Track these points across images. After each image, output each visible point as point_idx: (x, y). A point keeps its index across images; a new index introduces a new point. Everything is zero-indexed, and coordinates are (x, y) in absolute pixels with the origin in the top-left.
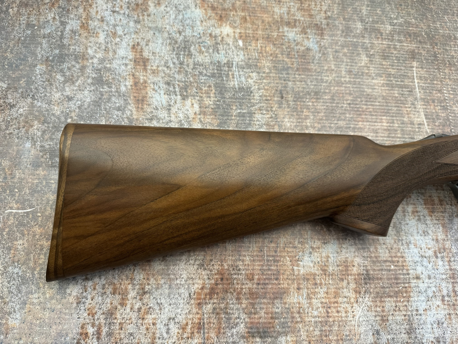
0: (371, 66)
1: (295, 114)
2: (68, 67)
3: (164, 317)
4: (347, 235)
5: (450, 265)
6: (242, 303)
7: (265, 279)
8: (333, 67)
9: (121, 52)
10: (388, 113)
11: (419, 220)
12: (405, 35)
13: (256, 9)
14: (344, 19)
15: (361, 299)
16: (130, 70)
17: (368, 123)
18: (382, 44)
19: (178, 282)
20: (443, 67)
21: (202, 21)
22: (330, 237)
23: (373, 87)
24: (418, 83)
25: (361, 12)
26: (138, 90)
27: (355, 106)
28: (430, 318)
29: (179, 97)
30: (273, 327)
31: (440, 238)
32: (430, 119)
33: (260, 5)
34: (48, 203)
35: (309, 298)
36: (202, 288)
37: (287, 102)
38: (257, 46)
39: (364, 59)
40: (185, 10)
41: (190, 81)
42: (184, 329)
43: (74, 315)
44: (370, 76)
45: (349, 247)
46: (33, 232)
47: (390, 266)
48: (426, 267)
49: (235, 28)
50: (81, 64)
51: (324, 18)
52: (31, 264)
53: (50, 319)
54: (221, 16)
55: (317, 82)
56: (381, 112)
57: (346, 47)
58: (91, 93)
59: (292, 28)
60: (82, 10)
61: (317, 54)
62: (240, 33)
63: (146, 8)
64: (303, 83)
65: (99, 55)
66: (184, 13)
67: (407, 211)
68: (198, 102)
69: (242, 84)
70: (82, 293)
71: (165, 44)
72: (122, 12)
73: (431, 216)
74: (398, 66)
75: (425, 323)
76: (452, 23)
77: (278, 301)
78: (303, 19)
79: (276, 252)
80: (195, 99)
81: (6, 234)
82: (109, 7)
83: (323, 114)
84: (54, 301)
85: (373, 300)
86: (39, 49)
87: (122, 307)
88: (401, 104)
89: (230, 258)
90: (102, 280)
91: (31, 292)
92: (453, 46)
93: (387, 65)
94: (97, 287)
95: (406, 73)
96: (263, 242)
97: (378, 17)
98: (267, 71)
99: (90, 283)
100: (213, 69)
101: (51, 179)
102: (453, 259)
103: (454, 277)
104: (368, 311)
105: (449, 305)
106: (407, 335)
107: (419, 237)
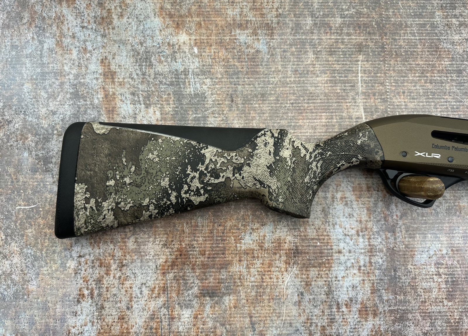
0: (317, 63)
1: (243, 115)
2: (49, 85)
3: (138, 282)
4: (281, 218)
5: (369, 242)
6: (196, 272)
7: (214, 254)
8: (280, 68)
9: (92, 67)
10: (328, 109)
11: (346, 204)
12: (355, 28)
13: (211, 13)
14: (294, 16)
15: (290, 269)
16: (101, 83)
17: (308, 121)
19: (147, 257)
20: (390, 58)
21: (161, 31)
22: (267, 220)
23: (316, 85)
24: (362, 77)
25: (312, 5)
26: (109, 102)
27: (297, 105)
28: (347, 283)
29: (143, 105)
30: (219, 289)
31: (363, 219)
32: (368, 112)
33: (214, 8)
34: (46, 200)
35: (248, 267)
36: (166, 262)
37: (237, 105)
38: (211, 52)
39: (310, 57)
40: (145, 20)
41: (152, 90)
42: (153, 291)
43: (73, 282)
44: (314, 74)
45: (282, 228)
46: (38, 223)
47: (317, 243)
48: (348, 244)
49: (190, 34)
50: (60, 81)
51: (276, 16)
52: (40, 247)
53: (57, 285)
54: (178, 24)
55: (264, 84)
56: (322, 109)
57: (295, 45)
58: (71, 107)
59: (244, 30)
60: (56, 28)
61: (266, 55)
62: (195, 40)
63: (110, 20)
64: (251, 86)
65: (74, 71)
66: (145, 23)
67: (335, 198)
68: (159, 110)
69: (197, 90)
70: (78, 266)
71: (128, 56)
72: (90, 27)
73: (358, 201)
74: (343, 61)
75: (342, 287)
76: (405, 9)
77: (224, 270)
78: (254, 19)
79: (223, 233)
80: (156, 107)
81: (19, 225)
82: (78, 22)
83: (267, 115)
84: (58, 272)
85: (300, 269)
86: (24, 69)
87: (107, 276)
88: (342, 99)
89: (187, 239)
90: (92, 257)
91: (42, 266)
92: (403, 35)
93: (333, 61)
94: (88, 262)
95: (351, 67)
96: (213, 226)
97: (329, 10)
98: (220, 76)
99: (83, 259)
100: (172, 78)
101: (47, 182)
102: (372, 237)
103: (371, 251)
104: (295, 278)
105: (364, 273)
106: (325, 296)
107: (345, 219)
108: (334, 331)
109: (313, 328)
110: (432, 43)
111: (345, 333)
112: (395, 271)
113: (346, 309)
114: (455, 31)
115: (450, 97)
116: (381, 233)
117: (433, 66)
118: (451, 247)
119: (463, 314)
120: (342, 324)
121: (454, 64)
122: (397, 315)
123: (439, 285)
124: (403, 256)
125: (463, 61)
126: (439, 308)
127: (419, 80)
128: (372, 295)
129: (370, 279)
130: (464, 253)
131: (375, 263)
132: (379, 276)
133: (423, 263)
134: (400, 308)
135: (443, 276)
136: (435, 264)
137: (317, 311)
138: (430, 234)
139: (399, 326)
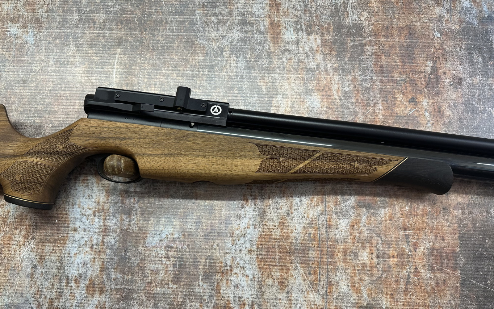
0: (77, 55)
1: (4, 100)
5: (104, 222)
8: (43, 58)
11: (87, 186)
12: (117, 23)
14: (63, 10)
15: (27, 243)
17: (62, 107)
18: (92, 33)
20: (146, 52)
23: (73, 75)
24: (117, 69)
25: (80, 2)
27: (55, 92)
28: (79, 260)
31: (101, 201)
39: (72, 49)
44: (73, 64)
47: (55, 221)
48: (84, 223)
51: (46, 11)
55: (27, 72)
57: (59, 38)
59: (15, 24)
61: (32, 46)
64: (15, 73)
67: (78, 180)
73: (99, 184)
74: (102, 54)
75: (73, 263)
76: (167, 7)
78: (26, 13)
83: (26, 100)
85: (37, 244)
92: (162, 31)
93: (92, 54)
95: (108, 60)
97: (96, 6)
102: (108, 218)
103: (105, 231)
104: (31, 252)
105: (96, 251)
106: (57, 270)
107: (84, 200)
108: (61, 304)
109: (41, 300)
110: (188, 39)
111: (71, 306)
112: (126, 251)
113: (75, 285)
114: (213, 28)
115: (200, 91)
116: (116, 215)
117: (187, 60)
118: (183, 231)
119: (187, 298)
120: (69, 298)
121: (207, 60)
122: (123, 293)
123: (167, 267)
124: (136, 238)
125: (216, 57)
126: (164, 289)
127: (171, 73)
128: (101, 273)
129: (101, 257)
130: (195, 238)
131: (107, 243)
132: (109, 255)
133: (153, 246)
134: (127, 287)
135: (172, 259)
136: (165, 247)
137: (47, 284)
138: (164, 218)
139: (123, 304)
